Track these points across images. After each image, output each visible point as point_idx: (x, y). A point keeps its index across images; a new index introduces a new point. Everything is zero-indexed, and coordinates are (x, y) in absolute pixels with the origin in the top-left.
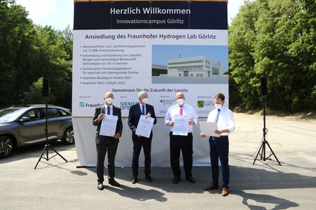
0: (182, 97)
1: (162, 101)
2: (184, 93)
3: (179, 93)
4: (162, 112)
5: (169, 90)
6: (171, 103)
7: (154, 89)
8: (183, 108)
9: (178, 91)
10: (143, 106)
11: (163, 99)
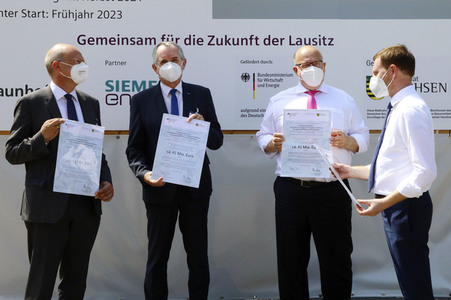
0: (315, 61)
1: (245, 77)
2: (321, 49)
3: (304, 50)
4: (247, 113)
5: (271, 41)
6: (275, 82)
7: (220, 36)
8: (318, 98)
9: (300, 42)
10: (173, 92)
11: (250, 69)
